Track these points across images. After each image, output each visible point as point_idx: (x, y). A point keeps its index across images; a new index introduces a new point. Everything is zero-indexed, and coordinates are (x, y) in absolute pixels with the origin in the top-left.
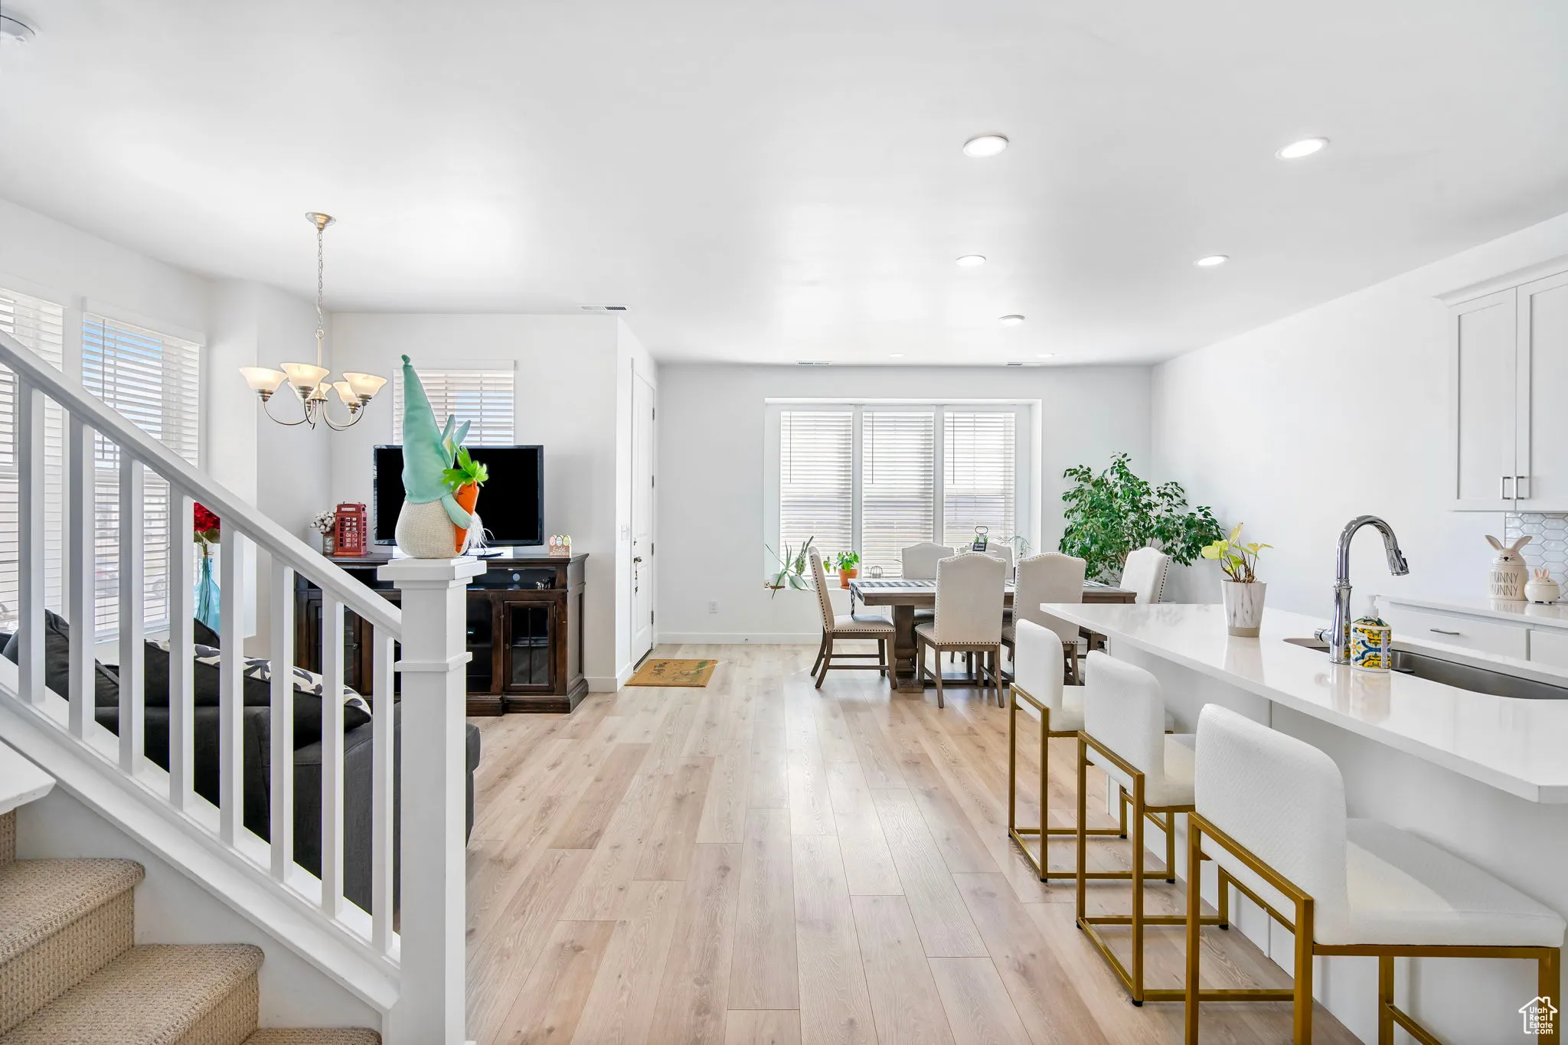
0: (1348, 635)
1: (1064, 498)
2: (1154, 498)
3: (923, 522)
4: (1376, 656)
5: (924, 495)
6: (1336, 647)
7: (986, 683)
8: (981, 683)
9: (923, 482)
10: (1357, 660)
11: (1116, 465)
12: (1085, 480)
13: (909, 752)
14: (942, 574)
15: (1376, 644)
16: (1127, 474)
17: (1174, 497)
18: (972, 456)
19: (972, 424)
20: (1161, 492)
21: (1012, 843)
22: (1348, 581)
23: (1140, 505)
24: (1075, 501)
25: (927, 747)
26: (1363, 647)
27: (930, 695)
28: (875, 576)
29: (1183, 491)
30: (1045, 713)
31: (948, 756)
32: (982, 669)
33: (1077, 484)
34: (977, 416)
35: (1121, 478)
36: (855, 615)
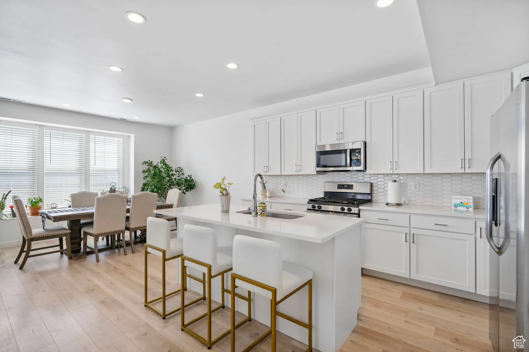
0: (256, 208)
1: (143, 172)
2: (174, 172)
3: (79, 184)
4: (264, 213)
5: (80, 170)
6: (253, 212)
7: (117, 247)
8: (114, 247)
9: (79, 164)
10: (260, 215)
11: (162, 161)
12: (151, 166)
13: (87, 286)
14: (98, 203)
15: (264, 209)
16: (166, 164)
17: (180, 172)
18: (103, 154)
19: (103, 141)
20: (176, 170)
21: (147, 308)
22: (256, 193)
23: (170, 175)
24: (147, 174)
25: (96, 281)
26: (261, 211)
27: (92, 257)
28: (52, 208)
29: (183, 170)
30: (164, 252)
31: (107, 282)
32: (115, 241)
33: (148, 167)
34: (105, 138)
35: (164, 165)
36: (45, 228)
